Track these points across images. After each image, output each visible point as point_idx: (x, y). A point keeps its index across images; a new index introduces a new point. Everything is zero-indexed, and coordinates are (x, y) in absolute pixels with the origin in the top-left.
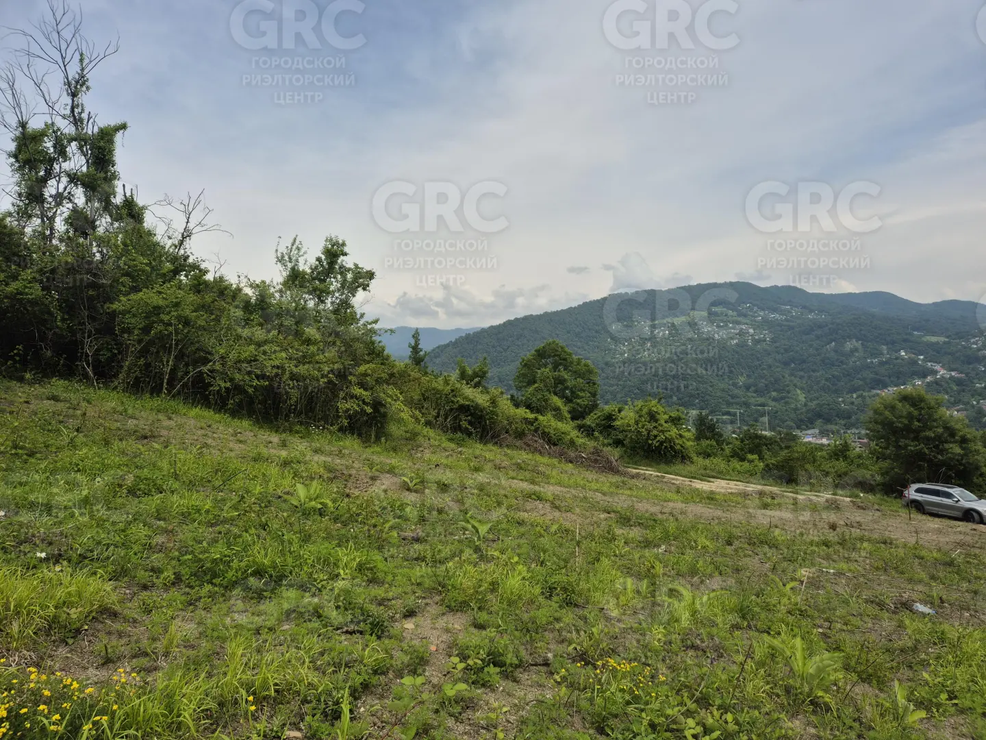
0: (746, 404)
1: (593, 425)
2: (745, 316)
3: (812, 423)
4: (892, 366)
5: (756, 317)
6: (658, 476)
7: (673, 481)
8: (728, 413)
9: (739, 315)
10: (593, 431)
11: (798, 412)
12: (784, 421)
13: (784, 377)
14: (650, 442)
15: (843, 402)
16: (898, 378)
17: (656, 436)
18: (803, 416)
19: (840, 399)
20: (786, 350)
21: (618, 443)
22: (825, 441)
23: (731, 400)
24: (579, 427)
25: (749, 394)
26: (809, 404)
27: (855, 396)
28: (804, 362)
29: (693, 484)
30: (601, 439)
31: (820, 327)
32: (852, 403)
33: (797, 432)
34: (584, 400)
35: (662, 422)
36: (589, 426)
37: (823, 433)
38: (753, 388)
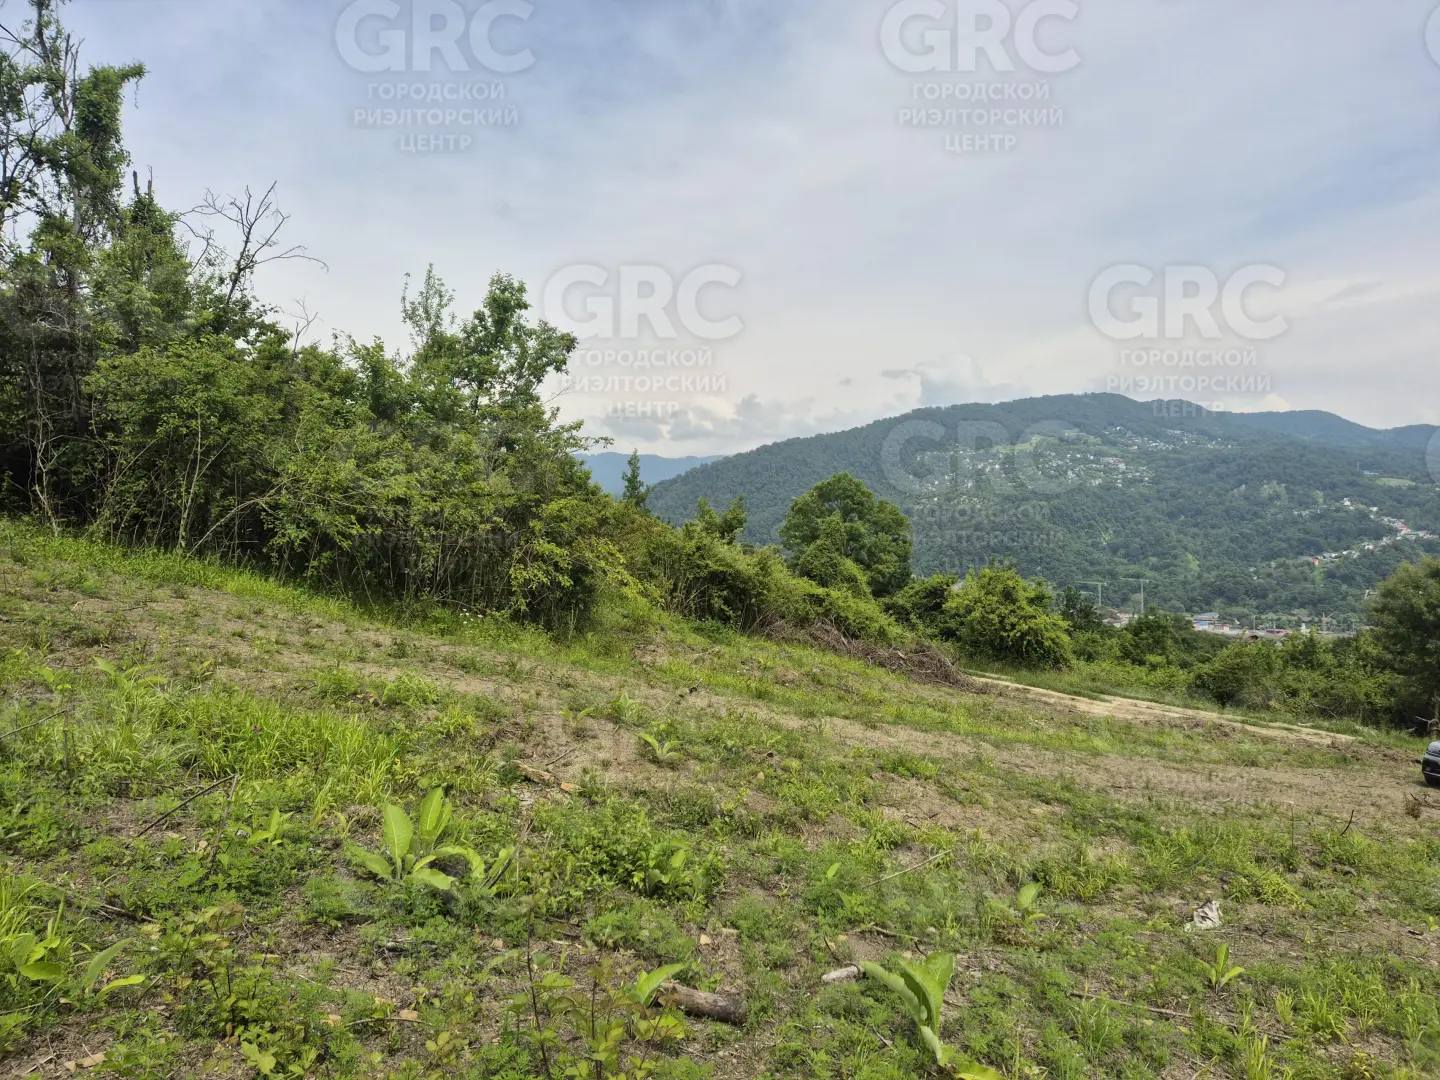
0: (1113, 575)
1: (908, 606)
2: (1114, 444)
3: (1208, 603)
4: (1329, 522)
5: (1131, 446)
6: (1018, 689)
7: (1043, 699)
8: (1085, 587)
9: (1104, 443)
10: (908, 614)
11: (1189, 587)
12: (1165, 601)
13: (1168, 535)
14: (1005, 634)
15: (1255, 573)
16: (1339, 539)
17: (1013, 626)
18: (1195, 593)
19: (1252, 569)
20: (1173, 496)
21: (948, 634)
22: (1227, 630)
23: (1091, 569)
24: (887, 608)
25: (1116, 559)
26: (1206, 575)
27: (1273, 564)
28: (1199, 513)
29: (1077, 704)
30: (921, 627)
31: (1225, 461)
32: (1270, 575)
33: (1188, 617)
34: (889, 566)
35: (1024, 603)
36: (902, 607)
37: (1225, 619)
38: (1123, 551)
